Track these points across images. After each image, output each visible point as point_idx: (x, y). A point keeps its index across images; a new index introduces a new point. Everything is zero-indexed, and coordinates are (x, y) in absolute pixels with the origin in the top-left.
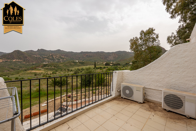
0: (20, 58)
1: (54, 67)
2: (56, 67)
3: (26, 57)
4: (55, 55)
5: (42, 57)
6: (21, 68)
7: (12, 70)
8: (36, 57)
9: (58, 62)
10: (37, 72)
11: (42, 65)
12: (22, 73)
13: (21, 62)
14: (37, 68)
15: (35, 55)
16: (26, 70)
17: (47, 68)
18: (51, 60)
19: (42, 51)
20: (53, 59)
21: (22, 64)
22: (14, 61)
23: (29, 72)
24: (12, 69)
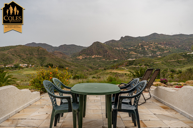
0: (99, 53)
1: (146, 65)
2: (148, 65)
3: (106, 51)
4: (148, 44)
5: (127, 49)
6: (100, 67)
7: (91, 70)
8: (119, 51)
9: (152, 57)
10: (119, 72)
11: (126, 62)
12: (100, 73)
13: (100, 59)
14: (120, 67)
15: (118, 47)
16: (105, 69)
17: (134, 68)
18: (141, 53)
19: (126, 40)
20: (144, 53)
21: (102, 61)
22: (93, 57)
23: (109, 71)
24: (91, 68)
